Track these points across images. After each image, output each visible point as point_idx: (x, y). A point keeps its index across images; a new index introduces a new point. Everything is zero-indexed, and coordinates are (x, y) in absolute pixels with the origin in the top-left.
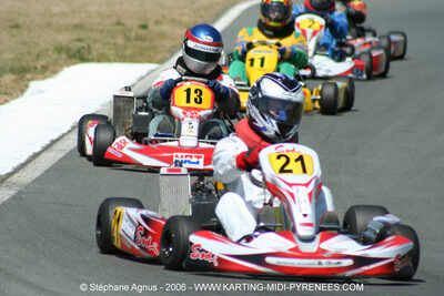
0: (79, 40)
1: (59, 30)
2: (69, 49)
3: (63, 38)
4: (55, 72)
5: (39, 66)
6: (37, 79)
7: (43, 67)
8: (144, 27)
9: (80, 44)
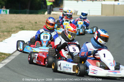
0: (21, 25)
1: (15, 23)
2: (19, 27)
3: (17, 25)
4: (17, 32)
5: (12, 31)
6: (13, 33)
7: (14, 31)
8: (36, 23)
9: (22, 26)
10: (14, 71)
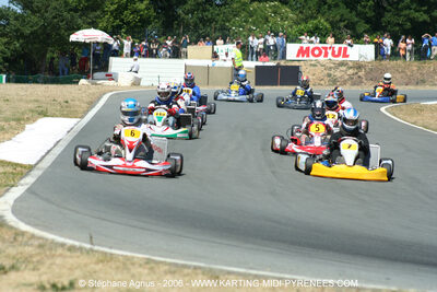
2: (37, 111)
4: (34, 121)
7: (27, 118)
8: (67, 102)
9: (41, 109)
10: (47, 200)
